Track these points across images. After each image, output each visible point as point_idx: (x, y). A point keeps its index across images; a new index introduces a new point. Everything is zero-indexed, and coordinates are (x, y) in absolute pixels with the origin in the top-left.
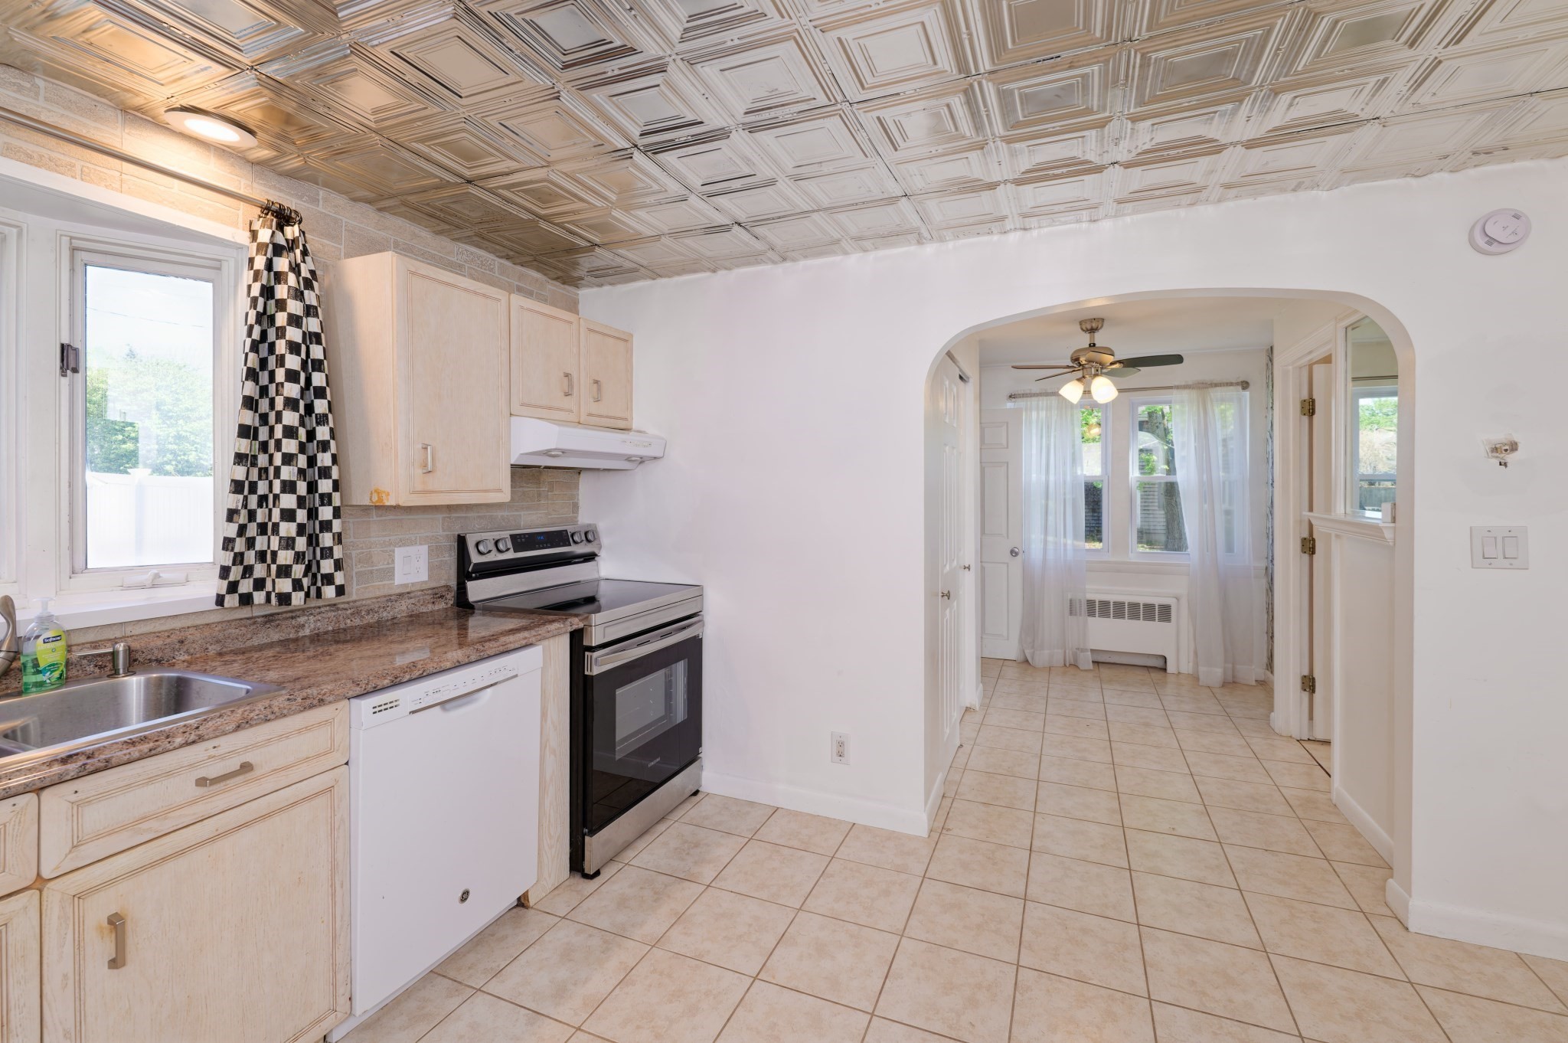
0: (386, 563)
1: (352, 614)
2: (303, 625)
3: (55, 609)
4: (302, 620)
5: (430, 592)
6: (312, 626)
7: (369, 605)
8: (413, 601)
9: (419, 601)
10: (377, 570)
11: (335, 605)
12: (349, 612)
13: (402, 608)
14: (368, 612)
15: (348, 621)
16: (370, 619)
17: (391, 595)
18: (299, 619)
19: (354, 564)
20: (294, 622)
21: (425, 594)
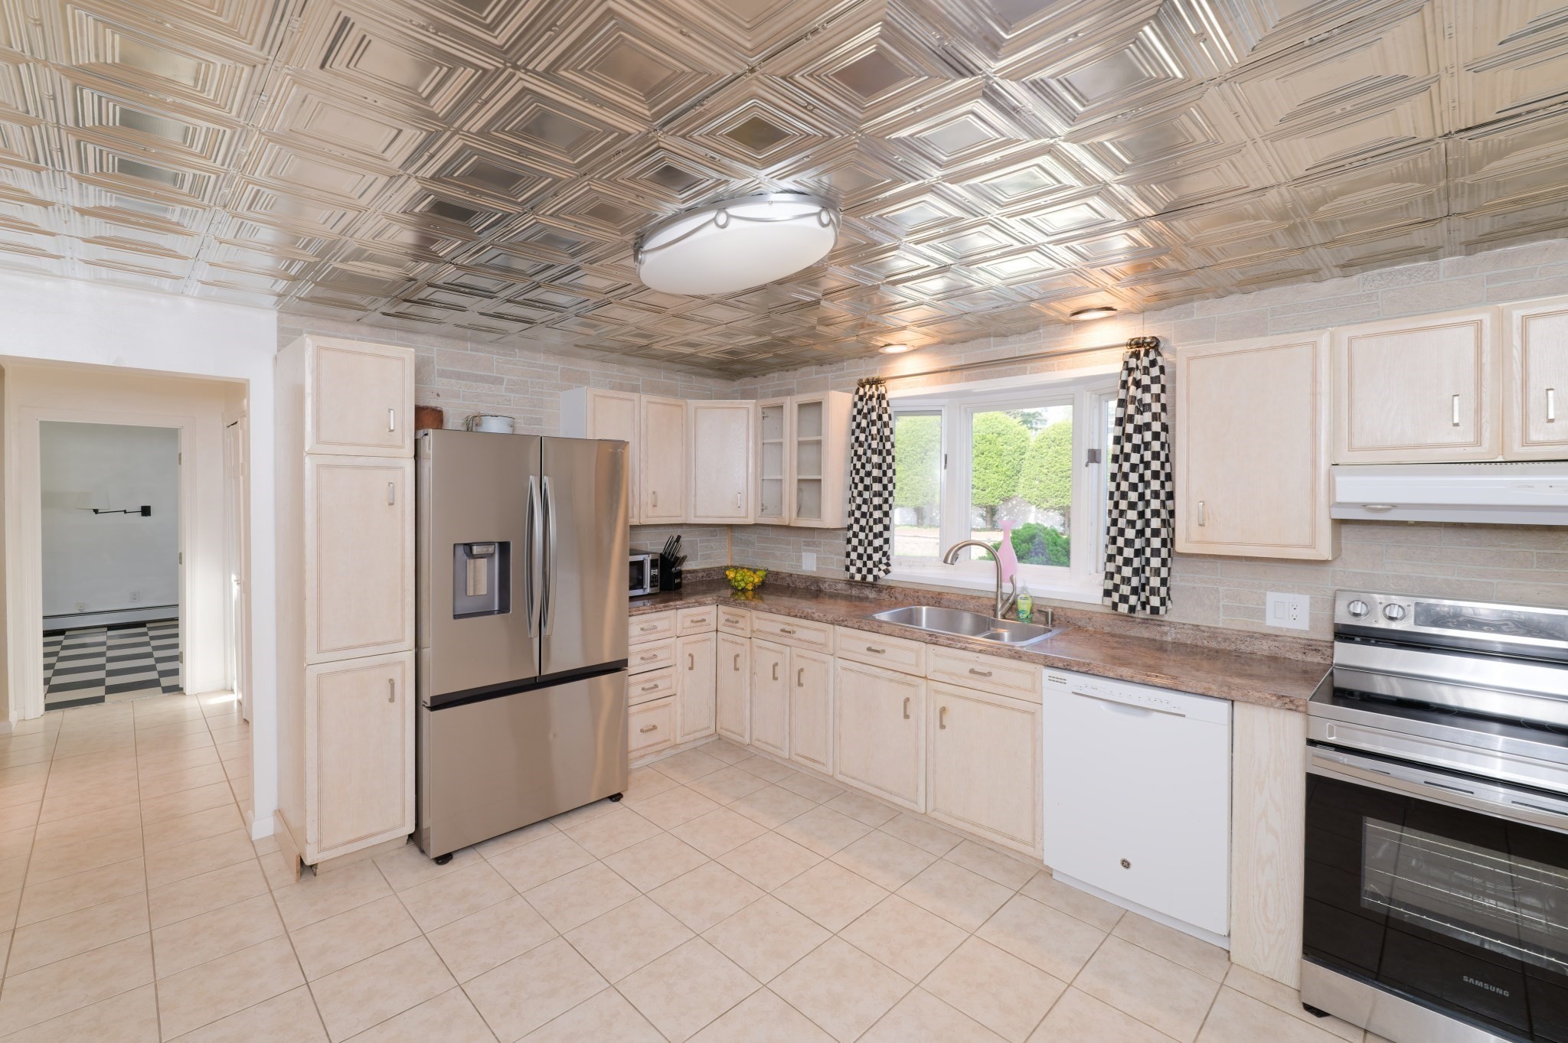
0: (1255, 603)
1: (1208, 637)
2: (1166, 633)
3: (1030, 586)
4: (1166, 629)
5: (1304, 642)
6: (1174, 636)
7: (1226, 634)
8: (1277, 644)
9: (1284, 646)
10: (1244, 607)
11: (1198, 626)
12: (1206, 634)
13: (1264, 648)
14: (1225, 640)
15: (1205, 642)
16: (1224, 646)
17: (1255, 633)
18: (1163, 628)
19: (1221, 598)
20: (1159, 628)
21: (1297, 643)
